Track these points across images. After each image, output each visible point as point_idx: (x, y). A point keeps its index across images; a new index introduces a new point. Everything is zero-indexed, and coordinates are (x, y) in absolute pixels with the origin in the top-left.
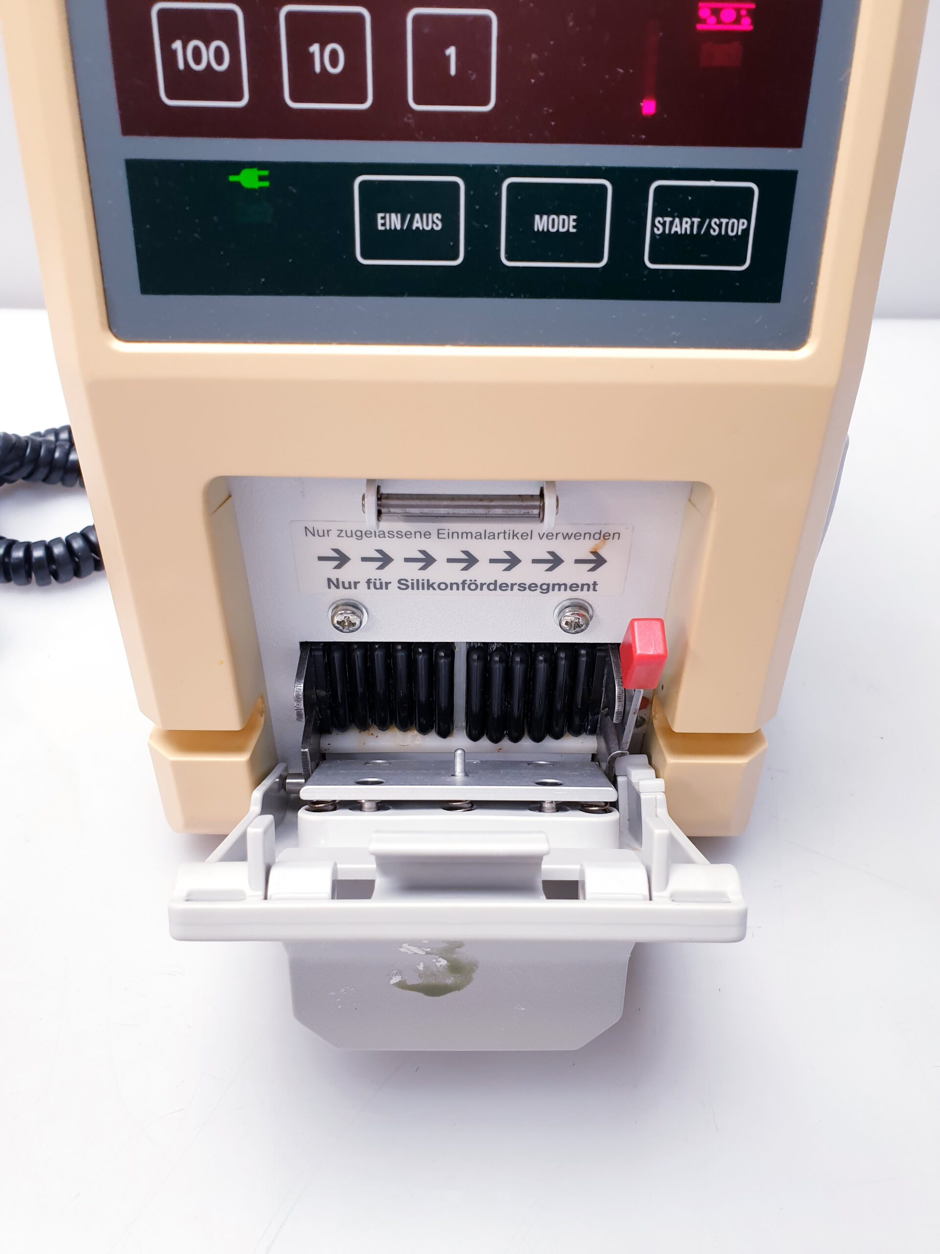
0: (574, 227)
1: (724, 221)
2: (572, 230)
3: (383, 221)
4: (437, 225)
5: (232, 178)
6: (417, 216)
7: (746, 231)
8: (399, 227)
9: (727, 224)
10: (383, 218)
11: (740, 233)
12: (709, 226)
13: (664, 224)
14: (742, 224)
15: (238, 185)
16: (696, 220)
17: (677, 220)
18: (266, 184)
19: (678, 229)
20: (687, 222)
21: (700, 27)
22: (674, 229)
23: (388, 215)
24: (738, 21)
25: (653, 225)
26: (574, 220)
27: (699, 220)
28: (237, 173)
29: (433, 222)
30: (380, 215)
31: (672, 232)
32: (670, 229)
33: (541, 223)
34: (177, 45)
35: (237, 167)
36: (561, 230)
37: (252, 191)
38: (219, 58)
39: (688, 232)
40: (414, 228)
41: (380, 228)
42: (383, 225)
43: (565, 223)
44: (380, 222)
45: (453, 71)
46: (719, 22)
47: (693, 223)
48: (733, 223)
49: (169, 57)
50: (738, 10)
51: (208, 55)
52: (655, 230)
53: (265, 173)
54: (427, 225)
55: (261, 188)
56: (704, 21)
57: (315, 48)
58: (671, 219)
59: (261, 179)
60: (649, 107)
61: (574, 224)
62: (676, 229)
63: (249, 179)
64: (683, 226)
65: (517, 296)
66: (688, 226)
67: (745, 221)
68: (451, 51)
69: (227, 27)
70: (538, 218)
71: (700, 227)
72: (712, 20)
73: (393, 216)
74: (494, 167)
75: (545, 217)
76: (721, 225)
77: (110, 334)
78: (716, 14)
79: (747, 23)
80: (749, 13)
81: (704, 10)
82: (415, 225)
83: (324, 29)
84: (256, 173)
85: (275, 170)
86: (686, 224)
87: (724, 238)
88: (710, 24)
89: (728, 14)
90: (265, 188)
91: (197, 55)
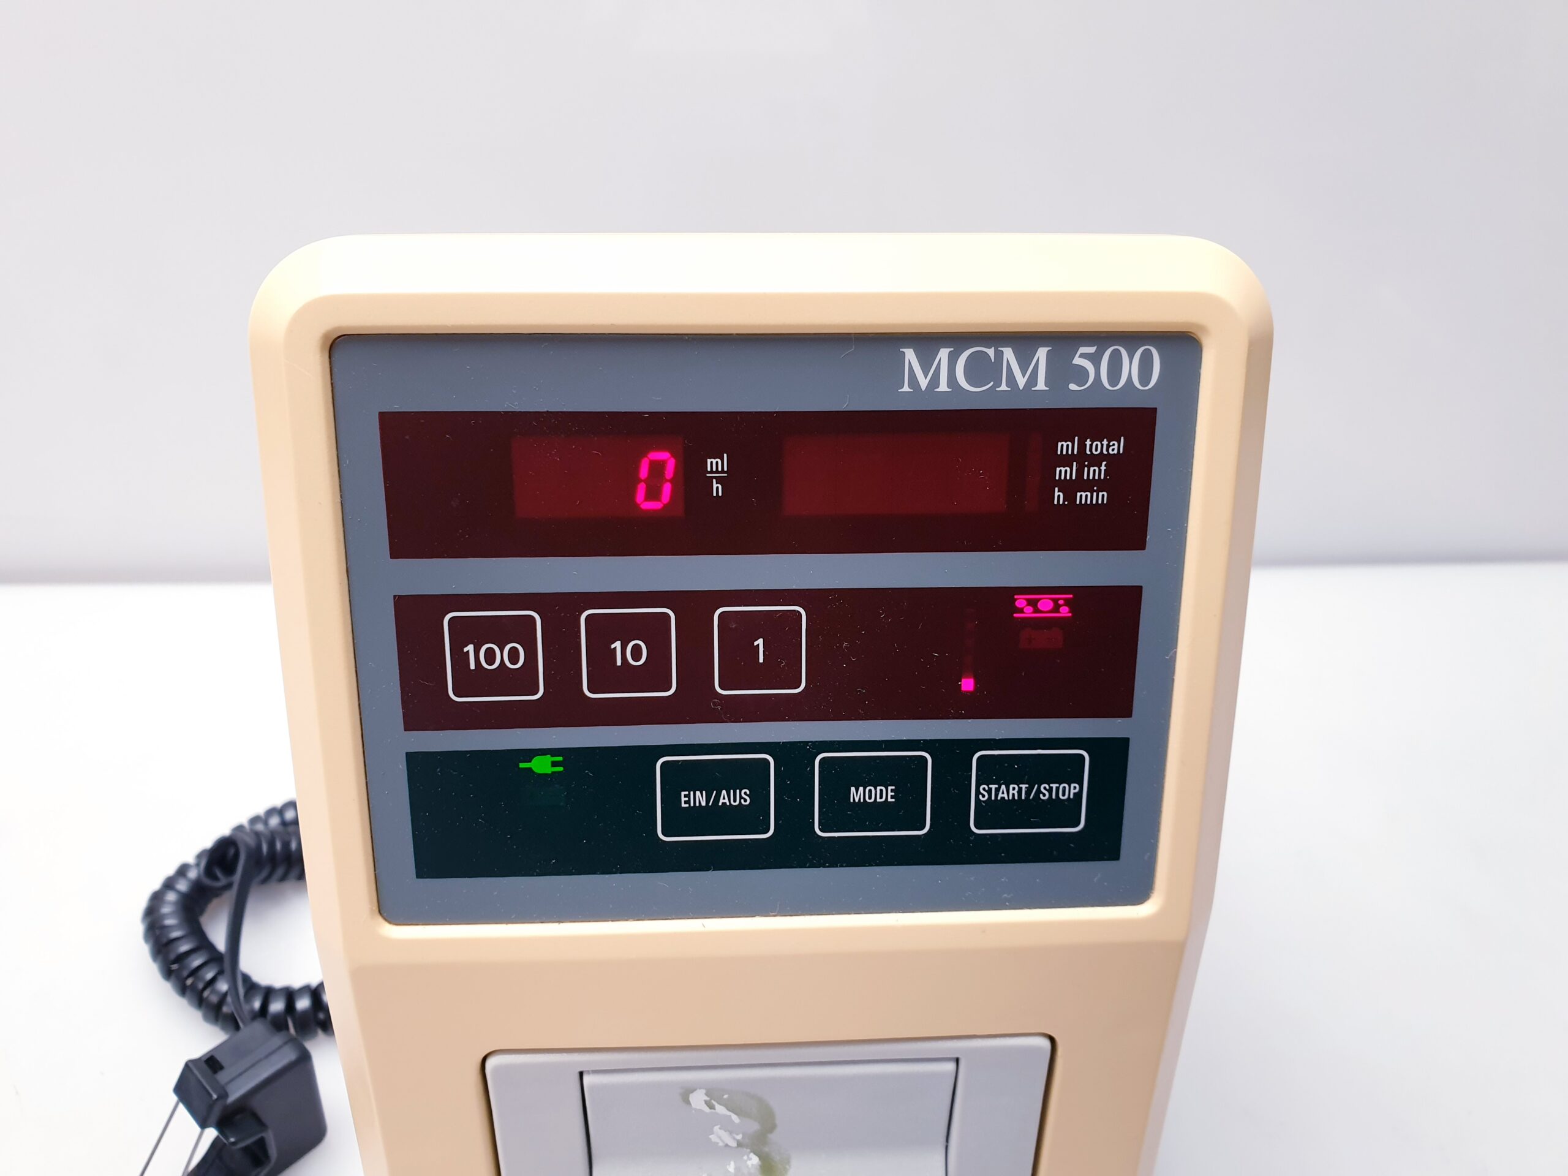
0: (892, 797)
1: (1054, 786)
2: (890, 800)
3: (687, 799)
4: (745, 800)
5: (522, 765)
6: (724, 792)
7: (1079, 795)
8: (704, 804)
9: (1058, 789)
10: (685, 796)
11: (1072, 796)
12: (1039, 791)
13: (989, 791)
14: (1074, 788)
15: (530, 770)
16: (1024, 786)
17: (1003, 787)
18: (561, 769)
19: (1005, 795)
20: (1014, 789)
21: (1017, 615)
22: (1000, 795)
23: (692, 793)
24: (1056, 608)
25: (978, 792)
26: (892, 791)
27: (1027, 786)
28: (529, 760)
29: (741, 798)
30: (683, 793)
31: (999, 798)
32: (997, 795)
33: (856, 795)
34: (469, 648)
35: (529, 754)
36: (878, 800)
37: (544, 776)
38: (514, 656)
39: (1016, 798)
40: (720, 804)
41: (683, 805)
42: (687, 802)
43: (884, 794)
44: (683, 799)
45: (761, 660)
46: (1037, 611)
47: (1020, 789)
48: (1064, 787)
49: (460, 659)
50: (1055, 601)
51: (502, 656)
52: (980, 796)
53: (560, 759)
54: (735, 801)
55: (554, 773)
56: (1021, 611)
57: (617, 645)
58: (997, 786)
59: (554, 764)
60: (967, 684)
61: (893, 794)
62: (1003, 795)
63: (542, 765)
64: (1010, 792)
65: (833, 865)
66: (1015, 792)
67: (1077, 786)
68: (760, 642)
69: (522, 631)
70: (853, 789)
71: (1028, 793)
72: (1031, 609)
73: (698, 793)
74: (807, 743)
75: (861, 789)
76: (1050, 791)
77: (380, 920)
78: (1033, 603)
79: (1065, 612)
80: (1067, 602)
81: (1020, 601)
82: (721, 801)
83: (626, 628)
84: (549, 759)
85: (570, 756)
86: (1014, 790)
87: (1055, 802)
88: (1028, 612)
89: (1045, 603)
90: (559, 772)
91: (490, 656)
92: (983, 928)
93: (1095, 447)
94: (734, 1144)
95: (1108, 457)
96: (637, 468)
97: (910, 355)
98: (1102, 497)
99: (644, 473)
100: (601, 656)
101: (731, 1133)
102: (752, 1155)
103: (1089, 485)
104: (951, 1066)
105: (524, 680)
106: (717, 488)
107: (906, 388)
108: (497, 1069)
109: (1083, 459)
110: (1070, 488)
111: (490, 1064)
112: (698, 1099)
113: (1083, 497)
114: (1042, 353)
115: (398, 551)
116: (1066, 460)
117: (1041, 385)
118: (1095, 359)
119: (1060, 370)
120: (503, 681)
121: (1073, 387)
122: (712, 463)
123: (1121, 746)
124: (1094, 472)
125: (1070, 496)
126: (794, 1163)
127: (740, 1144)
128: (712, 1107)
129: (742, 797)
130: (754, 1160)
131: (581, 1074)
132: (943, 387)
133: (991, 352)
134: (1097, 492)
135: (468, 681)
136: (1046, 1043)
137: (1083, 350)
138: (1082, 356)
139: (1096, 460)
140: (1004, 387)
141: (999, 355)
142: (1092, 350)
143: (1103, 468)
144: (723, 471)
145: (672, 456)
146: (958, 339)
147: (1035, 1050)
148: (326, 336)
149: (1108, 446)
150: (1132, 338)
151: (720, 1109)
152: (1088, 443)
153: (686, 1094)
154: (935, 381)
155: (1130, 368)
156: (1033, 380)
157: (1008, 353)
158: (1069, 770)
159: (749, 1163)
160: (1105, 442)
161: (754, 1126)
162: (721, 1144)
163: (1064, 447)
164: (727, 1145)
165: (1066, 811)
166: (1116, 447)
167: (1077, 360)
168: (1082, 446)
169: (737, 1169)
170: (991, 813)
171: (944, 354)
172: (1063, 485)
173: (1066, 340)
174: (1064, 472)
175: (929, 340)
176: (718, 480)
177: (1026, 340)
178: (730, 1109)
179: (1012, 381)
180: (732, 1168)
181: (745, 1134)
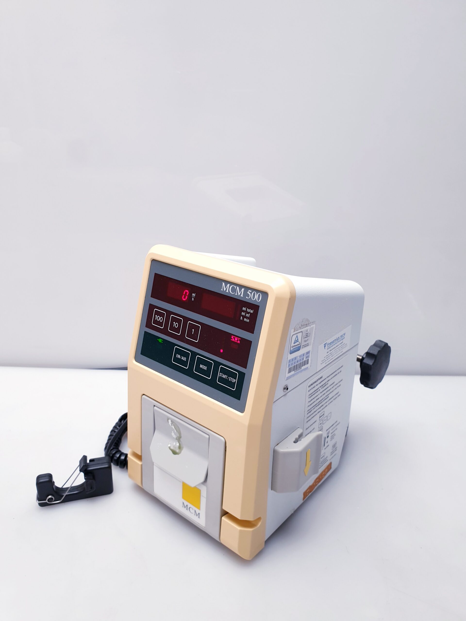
5: (158, 339)
7: (235, 382)
8: (179, 358)
9: (232, 379)
12: (229, 378)
13: (221, 375)
15: (158, 341)
17: (223, 375)
18: (162, 342)
19: (223, 377)
24: (237, 341)
25: (219, 374)
26: (207, 368)
28: (159, 339)
30: (177, 354)
33: (201, 366)
34: (156, 316)
35: (159, 338)
37: (160, 343)
41: (177, 357)
43: (205, 368)
44: (177, 356)
45: (193, 333)
46: (234, 340)
47: (226, 376)
49: (155, 317)
50: (238, 339)
51: (160, 319)
53: (163, 340)
55: (161, 343)
56: (232, 339)
57: (174, 323)
59: (162, 341)
60: (222, 351)
63: (160, 340)
64: (224, 376)
65: (195, 379)
66: (225, 377)
67: (235, 380)
68: (193, 330)
69: (163, 315)
71: (227, 378)
72: (233, 339)
73: (179, 355)
74: (196, 353)
77: (135, 361)
79: (239, 342)
80: (240, 340)
81: (232, 337)
82: (182, 358)
83: (176, 320)
85: (164, 340)
87: (231, 382)
88: (233, 340)
89: (236, 339)
91: (158, 318)
92: (214, 404)
93: (249, 310)
95: (250, 313)
96: (183, 293)
97: (224, 284)
98: (248, 321)
100: (172, 324)
101: (175, 434)
102: (177, 441)
104: (208, 437)
105: (161, 324)
107: (222, 290)
109: (246, 312)
111: (143, 397)
112: (170, 422)
113: (245, 319)
114: (243, 289)
115: (152, 295)
116: (244, 311)
117: (242, 296)
118: (251, 293)
119: (246, 294)
120: (159, 323)
121: (247, 297)
122: (193, 294)
123: (244, 374)
124: (248, 315)
125: (243, 319)
126: (184, 447)
127: (176, 439)
128: (172, 426)
129: (184, 359)
130: (178, 444)
131: (154, 406)
132: (227, 291)
133: (235, 287)
134: (248, 319)
135: (155, 321)
136: (224, 440)
138: (249, 292)
139: (248, 313)
140: (236, 294)
141: (236, 288)
142: (251, 291)
143: (249, 315)
144: (194, 296)
145: (189, 292)
146: (231, 283)
147: (222, 441)
148: (151, 259)
149: (251, 311)
150: (258, 291)
151: (173, 427)
152: (248, 309)
153: (168, 419)
154: (226, 290)
155: (256, 297)
156: (241, 294)
157: (238, 288)
158: (234, 376)
162: (173, 435)
163: (244, 309)
164: (174, 438)
165: (232, 384)
166: (252, 311)
167: (248, 293)
168: (246, 310)
169: (175, 444)
170: (221, 379)
172: (243, 316)
173: (247, 288)
174: (243, 314)
175: (227, 282)
176: (194, 298)
177: (241, 286)
178: (175, 428)
179: (238, 293)
180: (174, 444)
181: (177, 436)
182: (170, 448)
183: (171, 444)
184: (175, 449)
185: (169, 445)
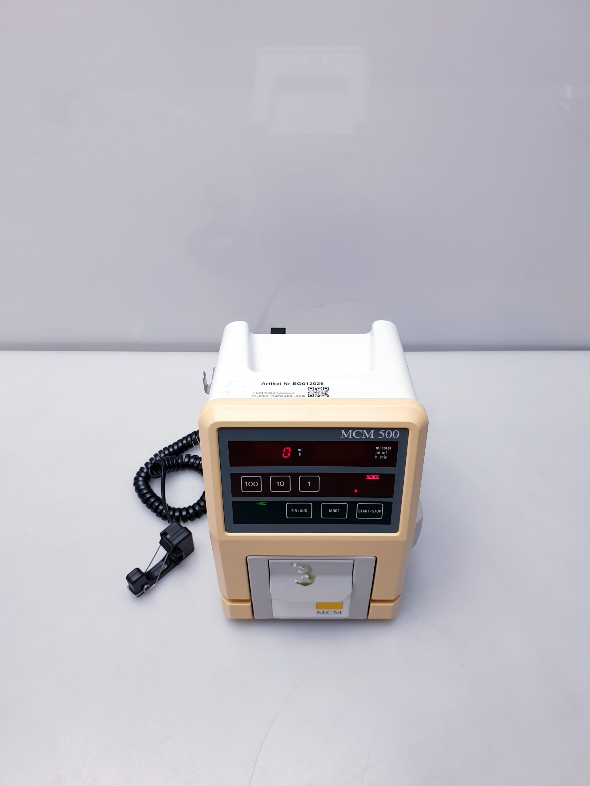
0: (339, 511)
1: (375, 510)
5: (257, 504)
6: (301, 510)
8: (297, 512)
12: (372, 511)
13: (361, 511)
14: (380, 511)
15: (259, 505)
16: (368, 510)
17: (364, 510)
19: (364, 512)
21: (367, 478)
22: (363, 512)
25: (358, 511)
28: (259, 503)
32: (362, 511)
34: (246, 482)
35: (259, 502)
38: (256, 484)
42: (293, 511)
43: (337, 511)
45: (310, 486)
46: (371, 478)
48: (378, 510)
49: (244, 484)
50: (376, 476)
51: (253, 484)
53: (266, 503)
54: (303, 511)
55: (264, 506)
56: (368, 478)
57: (278, 482)
59: (264, 504)
60: (356, 491)
62: (364, 511)
63: (262, 504)
65: (325, 523)
68: (309, 482)
69: (258, 480)
70: (330, 510)
71: (370, 511)
72: (370, 477)
73: (295, 510)
74: (319, 501)
75: (332, 510)
76: (374, 511)
77: (226, 532)
78: (371, 476)
79: (378, 478)
80: (378, 476)
81: (368, 476)
82: (300, 511)
83: (280, 479)
84: (263, 503)
85: (268, 502)
86: (366, 511)
87: (375, 513)
89: (373, 477)
90: (264, 505)
91: (251, 484)
92: (359, 537)
94: (303, 573)
95: (387, 450)
97: (343, 431)
98: (386, 457)
99: (284, 451)
100: (274, 484)
101: (302, 571)
102: (307, 575)
103: (383, 455)
104: (353, 561)
105: (258, 488)
106: (300, 454)
107: (342, 437)
108: (250, 559)
109: (381, 450)
110: (378, 455)
111: (248, 558)
112: (295, 565)
113: (382, 457)
114: (372, 431)
115: (231, 465)
116: (378, 451)
117: (372, 437)
118: (385, 433)
119: (377, 435)
120: (253, 488)
121: (379, 437)
122: (299, 450)
123: (391, 503)
124: (384, 453)
125: (379, 457)
126: (316, 577)
127: (304, 573)
128: (298, 566)
129: (305, 511)
130: (307, 576)
131: (268, 560)
132: (350, 437)
133: (361, 431)
135: (245, 488)
136: (375, 558)
137: (381, 431)
138: (381, 432)
139: (385, 451)
140: (364, 437)
141: (363, 432)
142: (383, 431)
143: (386, 452)
145: (291, 448)
146: (353, 429)
147: (372, 559)
148: (217, 428)
149: (387, 448)
150: (393, 429)
151: (300, 567)
152: (383, 447)
153: (292, 564)
154: (349, 435)
155: (392, 434)
156: (371, 436)
157: (365, 431)
158: (379, 507)
159: (306, 577)
160: (387, 447)
161: (307, 570)
162: (300, 573)
163: (377, 448)
164: (301, 573)
165: (379, 515)
166: (389, 448)
167: (380, 433)
168: (381, 448)
170: (360, 515)
171: (350, 431)
172: (377, 455)
173: (377, 430)
174: (377, 453)
175: (347, 429)
176: (300, 453)
177: (369, 430)
178: (302, 567)
179: (365, 436)
180: (302, 577)
181: (305, 572)
182: (297, 583)
183: (297, 579)
184: (305, 582)
185: (296, 581)
